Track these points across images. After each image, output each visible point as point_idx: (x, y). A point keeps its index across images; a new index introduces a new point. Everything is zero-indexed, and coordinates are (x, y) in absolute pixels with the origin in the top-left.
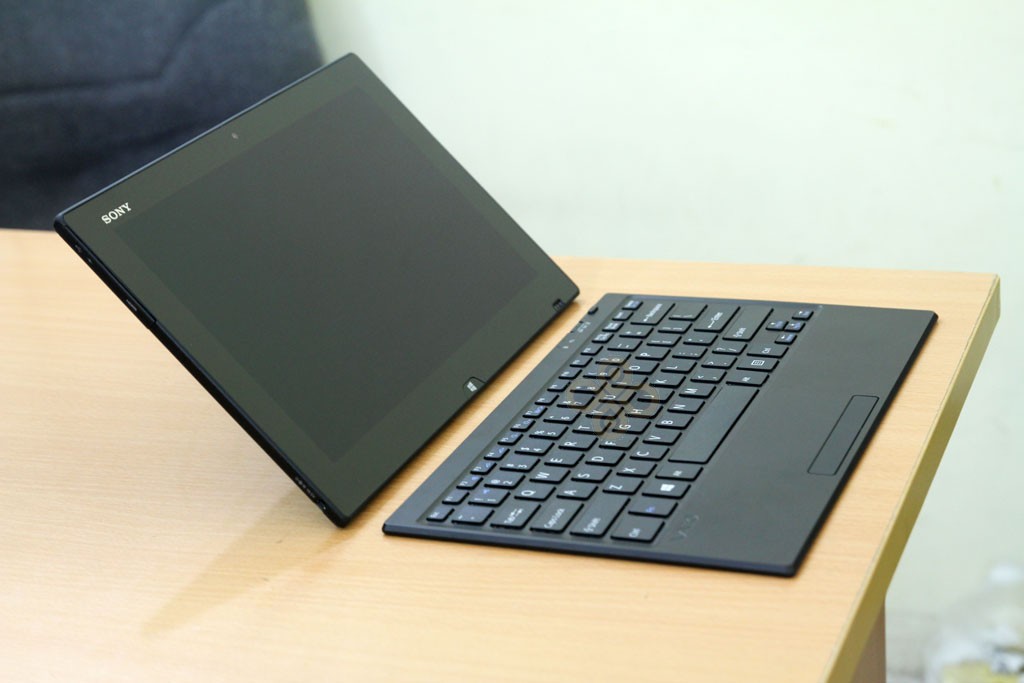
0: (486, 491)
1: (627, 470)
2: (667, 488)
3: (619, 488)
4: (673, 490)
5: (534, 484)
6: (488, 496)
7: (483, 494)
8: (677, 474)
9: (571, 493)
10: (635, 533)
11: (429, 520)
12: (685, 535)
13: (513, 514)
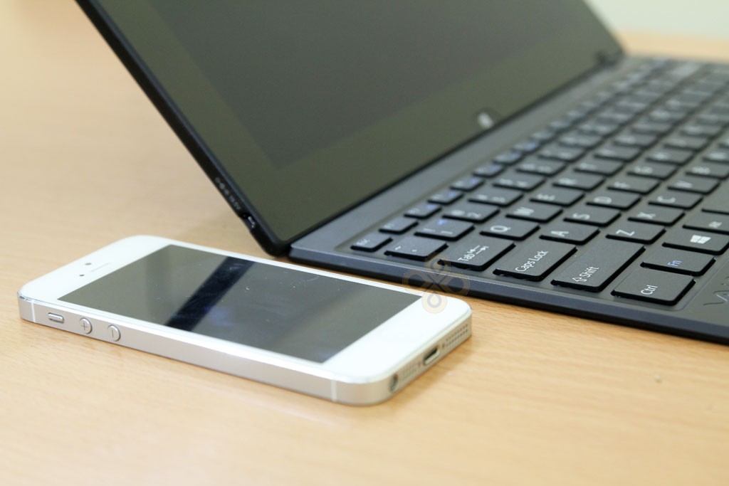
0: (442, 222)
1: (642, 215)
2: (699, 240)
3: (631, 235)
4: (707, 243)
5: (510, 220)
6: (443, 227)
7: (438, 225)
8: (715, 225)
9: (560, 234)
10: (649, 291)
11: (354, 248)
12: (726, 300)
13: (472, 251)
